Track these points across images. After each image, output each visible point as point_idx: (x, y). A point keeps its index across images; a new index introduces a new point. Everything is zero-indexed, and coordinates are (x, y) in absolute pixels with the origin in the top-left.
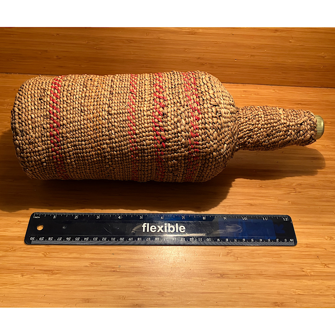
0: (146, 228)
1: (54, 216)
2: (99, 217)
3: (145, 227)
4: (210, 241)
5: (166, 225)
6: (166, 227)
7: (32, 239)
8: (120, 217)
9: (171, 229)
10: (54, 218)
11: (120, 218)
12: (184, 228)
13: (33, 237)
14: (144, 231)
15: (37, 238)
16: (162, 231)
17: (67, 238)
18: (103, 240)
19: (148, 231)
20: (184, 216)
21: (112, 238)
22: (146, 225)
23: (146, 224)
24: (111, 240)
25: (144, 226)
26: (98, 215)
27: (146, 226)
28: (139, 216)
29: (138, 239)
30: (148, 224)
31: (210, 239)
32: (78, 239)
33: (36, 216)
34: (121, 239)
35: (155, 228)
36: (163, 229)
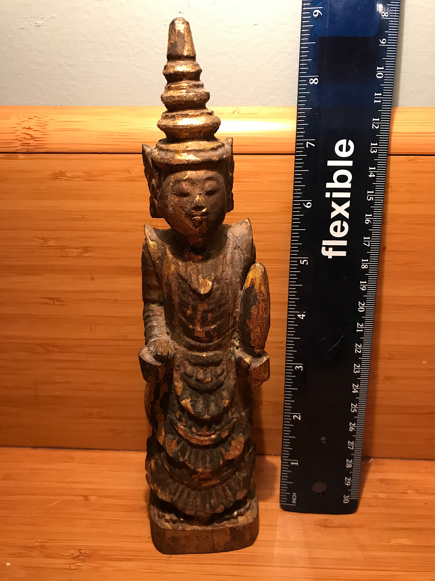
0: (336, 248)
1: (292, 463)
2: (298, 366)
3: (333, 250)
4: (383, 68)
5: (331, 195)
6: (335, 195)
7: (346, 500)
8: (299, 316)
9: (342, 179)
10: (297, 464)
11: (303, 315)
12: (343, 142)
13: (343, 499)
14: (343, 254)
15: (346, 491)
16: (347, 205)
17: (351, 429)
18: (360, 352)
19: (344, 243)
20: (305, 143)
21: (358, 331)
22: (327, 247)
23: (323, 248)
24: (363, 333)
25: (330, 254)
26: (294, 368)
27: (331, 249)
28: (300, 267)
29: (364, 267)
30: (325, 243)
31: (378, 68)
32: (354, 408)
33: (290, 500)
34: (361, 309)
35: (338, 223)
36: (340, 202)
